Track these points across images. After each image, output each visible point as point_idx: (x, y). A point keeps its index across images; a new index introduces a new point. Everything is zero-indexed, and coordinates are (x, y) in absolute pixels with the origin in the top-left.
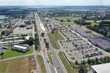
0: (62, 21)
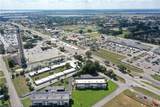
0: (81, 32)
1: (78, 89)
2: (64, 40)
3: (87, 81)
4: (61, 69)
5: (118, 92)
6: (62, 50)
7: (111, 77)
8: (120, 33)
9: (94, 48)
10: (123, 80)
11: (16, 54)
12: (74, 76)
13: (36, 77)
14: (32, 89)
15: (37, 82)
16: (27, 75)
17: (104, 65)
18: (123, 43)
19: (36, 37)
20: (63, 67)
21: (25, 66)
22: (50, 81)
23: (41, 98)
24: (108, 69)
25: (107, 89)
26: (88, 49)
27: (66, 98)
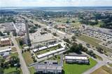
0: (67, 22)
1: (67, 63)
2: (56, 27)
3: (74, 58)
4: (55, 48)
5: (97, 67)
6: (55, 35)
7: (92, 56)
8: (97, 23)
9: (78, 34)
10: (100, 58)
11: (23, 37)
12: (64, 53)
13: (38, 53)
14: (35, 61)
15: (39, 56)
16: (31, 51)
17: (86, 47)
18: (99, 31)
19: (36, 25)
20: (56, 47)
21: (30, 45)
22: (48, 56)
23: (42, 68)
24: (89, 49)
25: (88, 64)
26: (73, 35)
27: (60, 69)
